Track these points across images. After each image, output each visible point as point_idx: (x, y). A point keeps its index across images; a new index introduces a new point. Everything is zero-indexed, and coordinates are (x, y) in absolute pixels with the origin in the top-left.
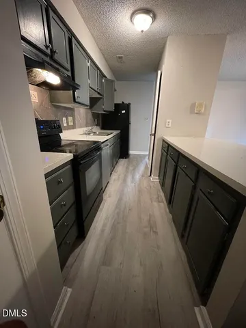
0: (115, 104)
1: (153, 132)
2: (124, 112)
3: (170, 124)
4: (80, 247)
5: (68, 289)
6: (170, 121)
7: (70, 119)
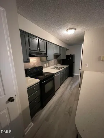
0: (66, 55)
1: (80, 68)
2: (70, 58)
3: (88, 65)
4: (41, 111)
5: (33, 123)
6: (88, 64)
7: (47, 64)
